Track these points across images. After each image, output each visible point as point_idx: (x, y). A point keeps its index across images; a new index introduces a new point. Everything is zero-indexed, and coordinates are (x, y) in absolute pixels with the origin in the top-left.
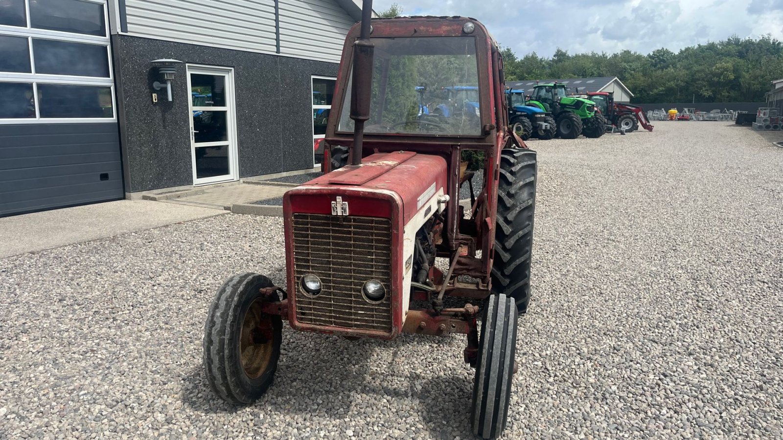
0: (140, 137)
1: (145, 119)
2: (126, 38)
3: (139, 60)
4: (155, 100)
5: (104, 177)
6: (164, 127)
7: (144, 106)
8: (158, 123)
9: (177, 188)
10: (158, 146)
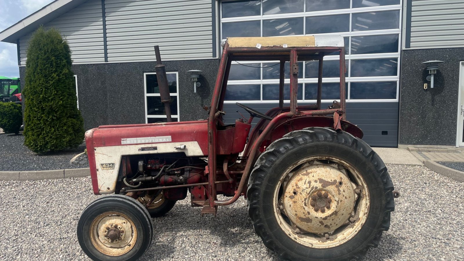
0: (411, 111)
1: (416, 100)
2: (408, 51)
3: (417, 64)
4: (426, 87)
5: (385, 133)
6: (433, 105)
7: (417, 92)
8: (427, 102)
9: (439, 146)
10: (426, 117)
